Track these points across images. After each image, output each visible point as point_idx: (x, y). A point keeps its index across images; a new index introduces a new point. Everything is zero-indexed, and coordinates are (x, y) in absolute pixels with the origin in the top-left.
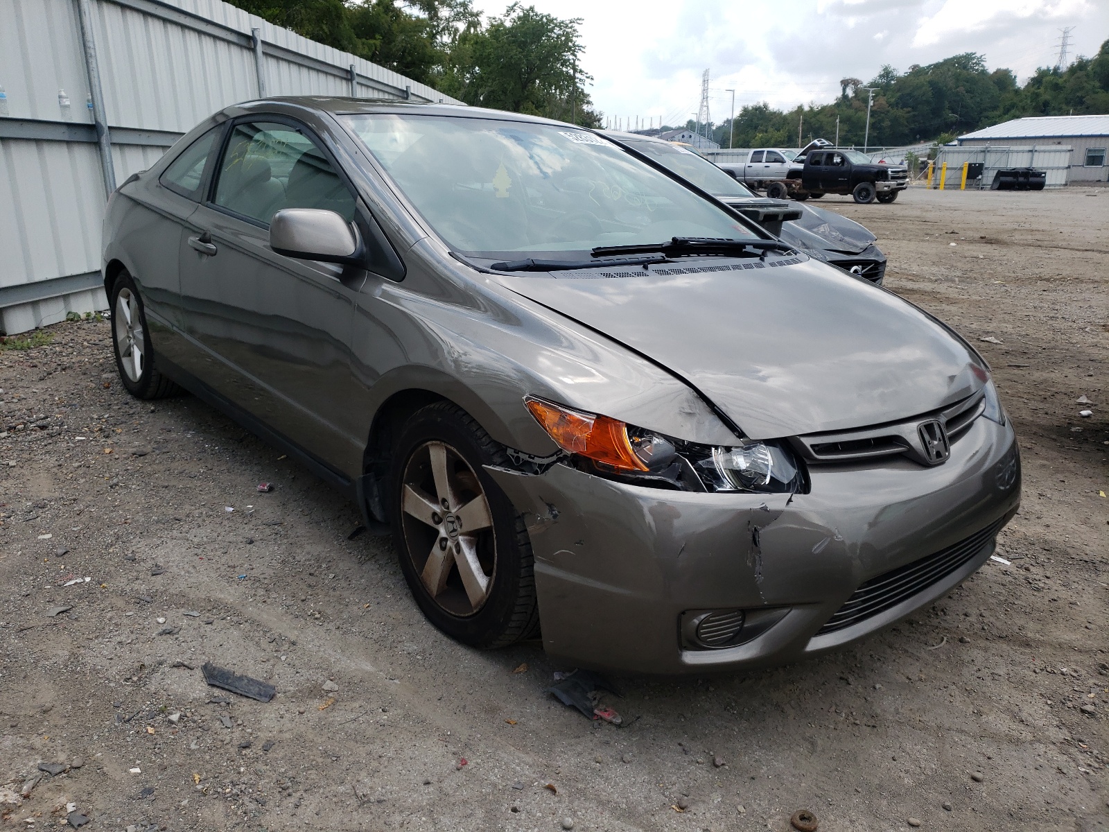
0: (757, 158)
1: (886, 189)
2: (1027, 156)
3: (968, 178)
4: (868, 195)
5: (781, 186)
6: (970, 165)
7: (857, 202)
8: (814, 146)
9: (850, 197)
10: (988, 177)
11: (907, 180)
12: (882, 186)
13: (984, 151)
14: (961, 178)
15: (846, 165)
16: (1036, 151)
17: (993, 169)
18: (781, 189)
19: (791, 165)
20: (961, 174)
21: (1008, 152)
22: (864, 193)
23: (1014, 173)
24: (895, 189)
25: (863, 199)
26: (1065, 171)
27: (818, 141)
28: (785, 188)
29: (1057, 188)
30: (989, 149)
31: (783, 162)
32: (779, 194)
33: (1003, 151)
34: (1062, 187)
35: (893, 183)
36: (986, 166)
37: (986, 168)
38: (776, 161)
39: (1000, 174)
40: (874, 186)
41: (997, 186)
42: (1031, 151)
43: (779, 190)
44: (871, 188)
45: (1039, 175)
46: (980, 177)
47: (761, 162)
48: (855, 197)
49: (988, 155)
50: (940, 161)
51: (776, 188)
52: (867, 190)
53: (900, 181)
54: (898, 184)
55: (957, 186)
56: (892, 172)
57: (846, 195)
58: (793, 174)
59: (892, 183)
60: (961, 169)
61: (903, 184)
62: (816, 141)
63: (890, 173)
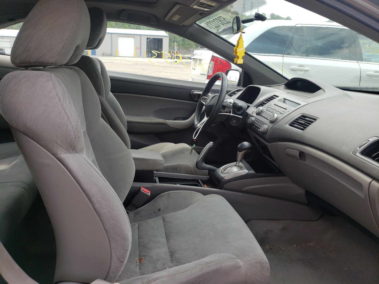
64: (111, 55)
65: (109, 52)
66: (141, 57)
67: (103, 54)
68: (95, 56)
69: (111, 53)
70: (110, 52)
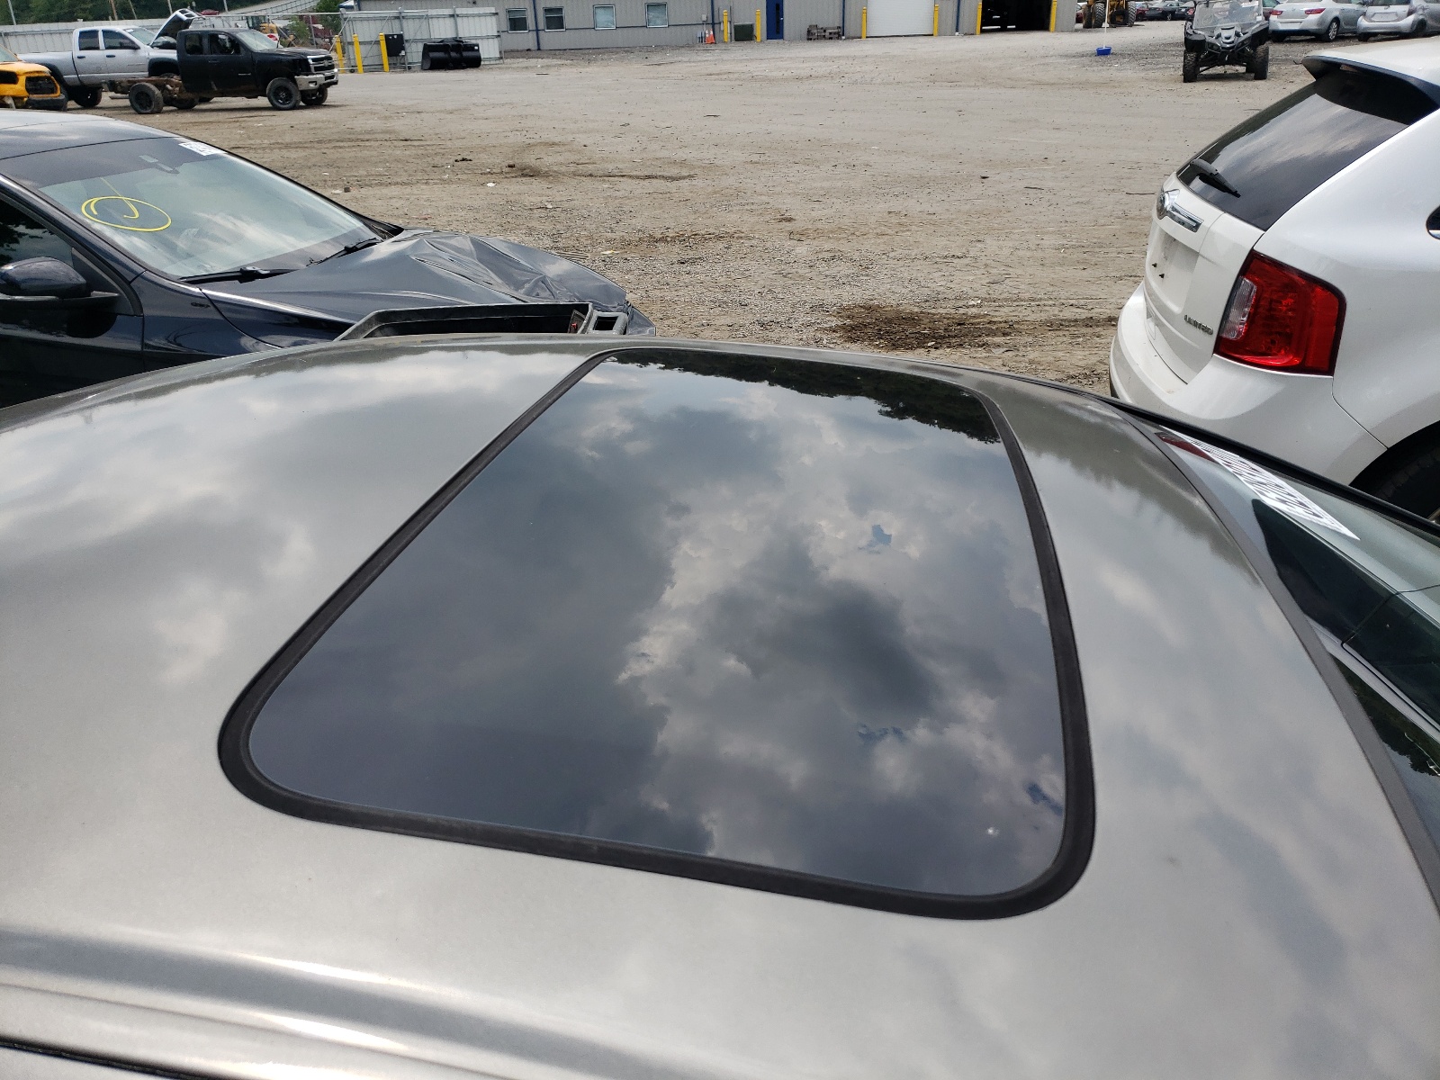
0: (88, 40)
1: (312, 85)
2: (450, 21)
3: (390, 54)
4: (289, 97)
5: (150, 89)
6: (387, 37)
7: (275, 108)
8: (177, 21)
9: (263, 101)
10: (414, 53)
11: (336, 70)
12: (305, 81)
13: (398, 18)
14: (380, 55)
15: (243, 53)
16: (458, 16)
17: (416, 41)
18: (151, 94)
19: (149, 53)
20: (380, 50)
21: (428, 17)
22: (283, 95)
23: (442, 46)
24: (324, 84)
25: (283, 104)
26: (496, 40)
27: (182, 12)
28: (157, 92)
29: (492, 62)
30: (403, 14)
31: (135, 48)
32: (151, 102)
33: (420, 17)
34: (498, 62)
35: (320, 77)
36: (406, 37)
37: (407, 41)
38: (122, 47)
39: (428, 49)
40: (295, 82)
41: (428, 65)
42: (452, 16)
43: (147, 95)
44: (290, 85)
45: (471, 48)
46: (403, 53)
47: (98, 48)
48: (270, 100)
49: (404, 21)
50: (348, 33)
51: (142, 93)
52: (286, 90)
53: (328, 74)
54: (327, 78)
55: (378, 68)
56: (313, 60)
57: (256, 97)
58: (157, 67)
59: (318, 76)
60: (378, 42)
61: (332, 77)
62: (178, 13)
63: (311, 62)
64: (841, 33)
65: (831, 20)
66: (957, 30)
67: (809, 31)
68: (781, 41)
69: (841, 25)
70: (838, 23)
